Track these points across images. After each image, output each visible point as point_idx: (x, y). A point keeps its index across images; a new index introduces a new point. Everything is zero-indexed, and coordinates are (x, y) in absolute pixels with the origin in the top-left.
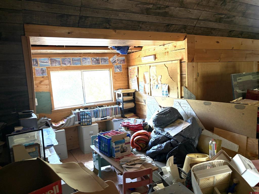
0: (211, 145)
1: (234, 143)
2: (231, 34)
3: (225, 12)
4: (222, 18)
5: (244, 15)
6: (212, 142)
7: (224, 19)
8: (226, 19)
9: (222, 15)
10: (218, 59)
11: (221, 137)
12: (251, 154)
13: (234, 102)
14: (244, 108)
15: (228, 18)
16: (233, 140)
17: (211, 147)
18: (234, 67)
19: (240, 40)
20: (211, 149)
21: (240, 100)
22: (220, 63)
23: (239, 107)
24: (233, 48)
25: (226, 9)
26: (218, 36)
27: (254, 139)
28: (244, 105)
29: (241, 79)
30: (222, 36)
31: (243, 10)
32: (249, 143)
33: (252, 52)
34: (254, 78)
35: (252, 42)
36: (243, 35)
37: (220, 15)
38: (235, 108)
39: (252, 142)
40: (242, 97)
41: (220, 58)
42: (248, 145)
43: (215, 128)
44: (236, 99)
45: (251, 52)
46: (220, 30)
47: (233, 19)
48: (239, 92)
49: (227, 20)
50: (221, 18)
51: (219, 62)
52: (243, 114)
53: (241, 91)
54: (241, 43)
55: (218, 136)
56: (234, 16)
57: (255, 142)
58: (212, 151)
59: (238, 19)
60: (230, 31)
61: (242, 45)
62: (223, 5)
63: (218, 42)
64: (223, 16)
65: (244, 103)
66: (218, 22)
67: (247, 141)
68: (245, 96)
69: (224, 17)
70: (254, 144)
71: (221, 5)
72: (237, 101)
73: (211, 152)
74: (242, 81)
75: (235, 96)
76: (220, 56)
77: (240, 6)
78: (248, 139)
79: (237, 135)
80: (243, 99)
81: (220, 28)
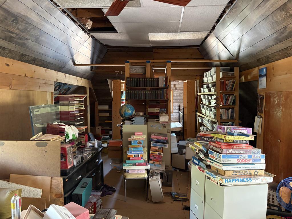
0: (14, 202)
1: (36, 189)
2: (23, 58)
3: (16, 31)
4: (14, 37)
5: (37, 40)
6: (14, 198)
7: (15, 40)
8: (17, 40)
9: (12, 34)
10: (9, 86)
11: (20, 185)
12: (56, 195)
13: (35, 139)
14: (46, 145)
15: (20, 39)
16: (35, 184)
17: (14, 205)
18: (28, 96)
19: (34, 67)
20: (14, 208)
21: (41, 136)
22: (11, 91)
23: (41, 144)
24: (26, 75)
25: (18, 28)
26: (8, 57)
27: (59, 177)
28: (46, 141)
29: (38, 111)
30: (13, 58)
31: (36, 35)
32: (53, 183)
33: (46, 82)
34: (52, 110)
35: (45, 71)
36: (36, 62)
37: (10, 33)
38: (37, 146)
39: (57, 182)
40: (42, 132)
41: (11, 84)
42: (52, 186)
43: (11, 175)
44: (36, 135)
45: (44, 81)
46: (10, 51)
47: (26, 42)
48: (38, 127)
49: (19, 41)
50: (11, 37)
51: (10, 89)
52: (46, 152)
53: (40, 125)
54: (34, 71)
55: (16, 185)
56: (27, 39)
57: (59, 181)
58: (16, 210)
59: (31, 43)
60: (22, 55)
61: (36, 72)
62: (14, 23)
63: (8, 65)
64: (14, 35)
65: (45, 139)
66: (8, 40)
67: (51, 182)
68: (45, 131)
69: (15, 37)
70: (59, 183)
71: (12, 21)
72: (37, 137)
73: (14, 212)
74: (40, 113)
75: (35, 131)
76: (11, 82)
77: (33, 29)
78: (53, 179)
79: (39, 177)
80: (43, 134)
81: (10, 48)
